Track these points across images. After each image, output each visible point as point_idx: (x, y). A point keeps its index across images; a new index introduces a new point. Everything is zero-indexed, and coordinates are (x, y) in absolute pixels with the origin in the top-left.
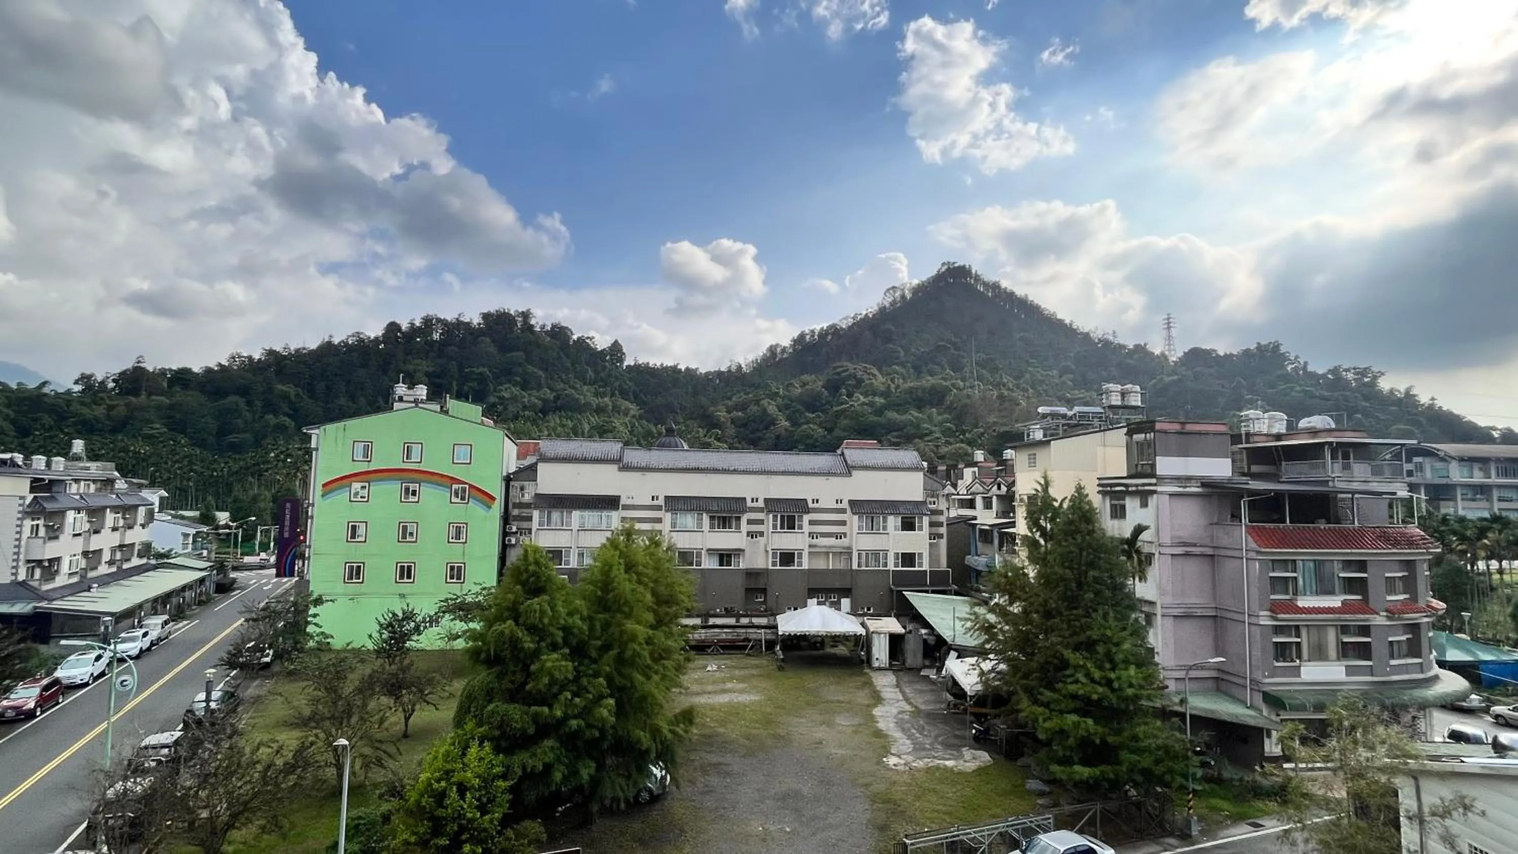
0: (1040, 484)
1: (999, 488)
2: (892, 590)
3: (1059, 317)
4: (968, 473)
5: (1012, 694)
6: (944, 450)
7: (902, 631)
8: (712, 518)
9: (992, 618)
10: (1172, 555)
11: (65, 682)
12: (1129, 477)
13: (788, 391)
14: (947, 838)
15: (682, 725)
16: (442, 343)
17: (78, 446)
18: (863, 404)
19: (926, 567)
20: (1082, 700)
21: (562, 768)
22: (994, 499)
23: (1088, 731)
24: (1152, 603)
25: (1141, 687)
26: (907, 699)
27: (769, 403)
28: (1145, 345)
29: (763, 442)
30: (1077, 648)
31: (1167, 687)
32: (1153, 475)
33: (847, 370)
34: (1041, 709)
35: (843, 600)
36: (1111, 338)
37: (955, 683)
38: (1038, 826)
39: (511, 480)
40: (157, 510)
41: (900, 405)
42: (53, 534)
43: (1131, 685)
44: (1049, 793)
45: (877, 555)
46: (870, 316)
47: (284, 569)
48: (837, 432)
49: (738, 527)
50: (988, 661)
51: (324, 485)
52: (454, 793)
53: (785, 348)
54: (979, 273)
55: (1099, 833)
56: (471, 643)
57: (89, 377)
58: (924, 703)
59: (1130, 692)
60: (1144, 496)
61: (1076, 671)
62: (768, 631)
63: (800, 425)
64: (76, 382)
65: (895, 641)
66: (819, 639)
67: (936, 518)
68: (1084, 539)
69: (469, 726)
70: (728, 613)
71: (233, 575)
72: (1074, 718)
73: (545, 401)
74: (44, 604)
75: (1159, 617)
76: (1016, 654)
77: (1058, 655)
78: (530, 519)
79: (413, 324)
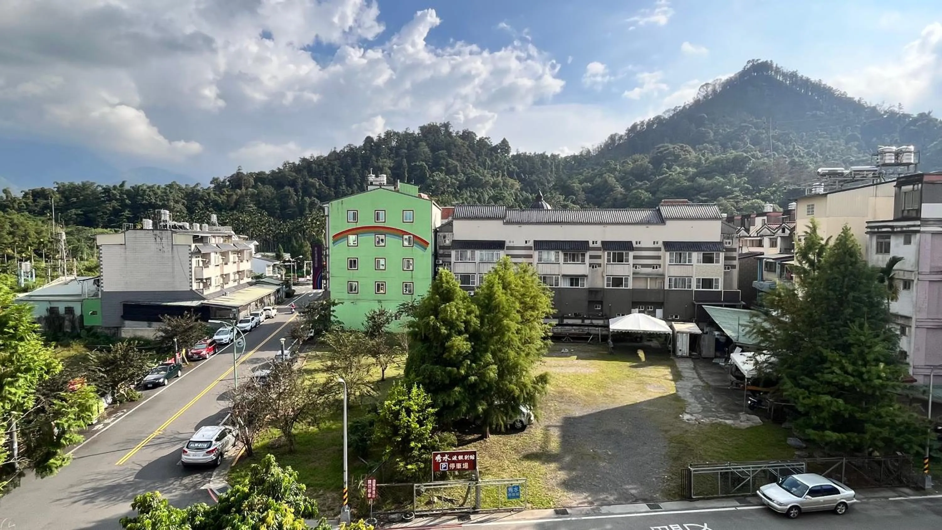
0: (809, 227)
1: (784, 231)
2: (694, 305)
3: (848, 96)
4: (759, 221)
5: (778, 379)
6: (742, 205)
7: (699, 332)
8: (565, 255)
9: (767, 325)
10: (930, 281)
11: (217, 342)
12: (895, 220)
13: (623, 167)
14: (722, 469)
15: (540, 384)
16: (398, 148)
17: (214, 218)
18: (679, 173)
19: (721, 288)
20: (837, 386)
21: (466, 404)
22: (779, 239)
23: (838, 408)
24: (908, 318)
25: (888, 379)
26: (700, 378)
27: (609, 176)
28: (930, 113)
29: (605, 203)
30: (836, 348)
31: (916, 381)
32: (919, 218)
33: (668, 149)
34: (802, 390)
35: (657, 310)
36: (896, 109)
37: (737, 369)
38: (793, 469)
39: (438, 232)
40: (254, 252)
41: (708, 173)
42: (206, 264)
43: (879, 377)
44: (806, 448)
45: (684, 280)
46: (687, 107)
47: (317, 285)
48: (659, 195)
49: (583, 261)
50: (762, 355)
51: (334, 237)
52: (404, 413)
53: (621, 136)
54: (779, 66)
55: (844, 479)
56: (411, 329)
57: (217, 179)
58: (714, 381)
59: (877, 382)
60: (907, 236)
61: (832, 365)
62: (603, 329)
63: (631, 191)
64: (211, 183)
65: (694, 338)
66: (639, 336)
67: (729, 254)
68: (846, 269)
69: (412, 376)
70: (576, 316)
71: (294, 288)
72: (829, 398)
73: (460, 182)
74: (206, 302)
75: (913, 329)
76: (784, 350)
77: (818, 353)
78: (450, 256)
79: (380, 137)
